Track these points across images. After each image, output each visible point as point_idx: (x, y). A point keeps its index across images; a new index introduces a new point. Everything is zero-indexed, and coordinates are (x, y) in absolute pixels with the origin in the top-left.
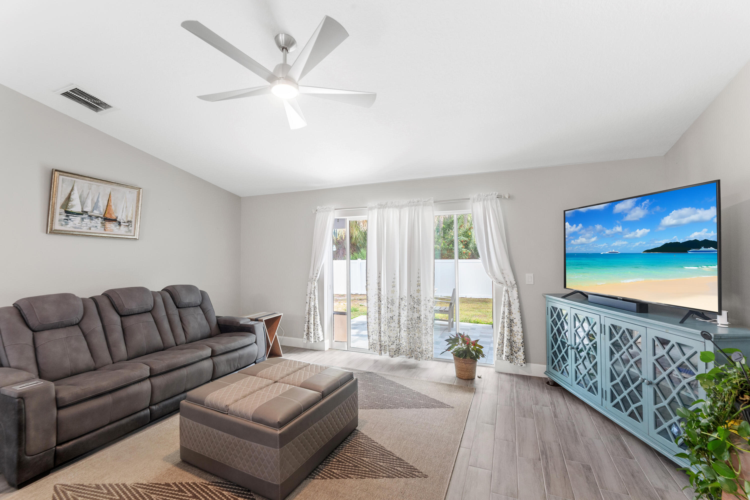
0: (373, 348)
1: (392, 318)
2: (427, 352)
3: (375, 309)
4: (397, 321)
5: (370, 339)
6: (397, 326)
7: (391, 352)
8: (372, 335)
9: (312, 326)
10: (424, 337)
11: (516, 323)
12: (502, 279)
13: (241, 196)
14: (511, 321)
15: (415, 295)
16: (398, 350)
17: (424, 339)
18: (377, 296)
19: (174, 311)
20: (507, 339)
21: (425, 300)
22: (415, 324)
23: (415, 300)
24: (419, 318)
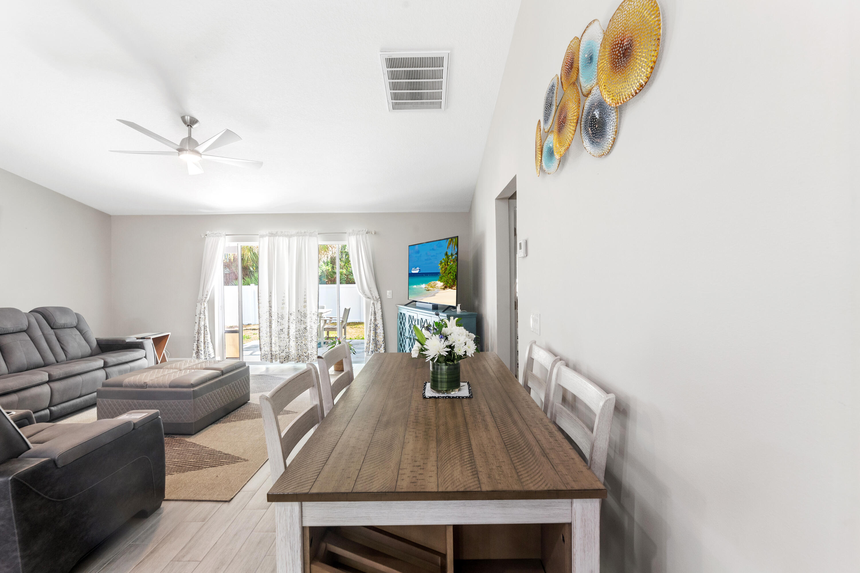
0: (264, 359)
1: (282, 330)
2: (312, 355)
3: (267, 325)
4: (286, 333)
5: (262, 351)
6: (287, 336)
7: (281, 359)
8: (264, 347)
9: (202, 344)
10: (309, 344)
11: (379, 327)
12: (370, 296)
13: (111, 214)
14: (376, 326)
15: (302, 310)
16: (287, 357)
17: (310, 345)
18: (268, 313)
19: (50, 332)
20: (373, 339)
21: (310, 314)
22: (302, 333)
23: (302, 314)
24: (305, 328)
